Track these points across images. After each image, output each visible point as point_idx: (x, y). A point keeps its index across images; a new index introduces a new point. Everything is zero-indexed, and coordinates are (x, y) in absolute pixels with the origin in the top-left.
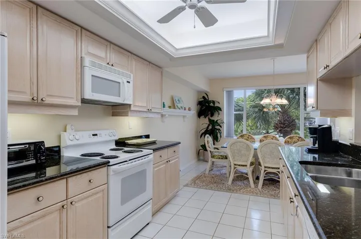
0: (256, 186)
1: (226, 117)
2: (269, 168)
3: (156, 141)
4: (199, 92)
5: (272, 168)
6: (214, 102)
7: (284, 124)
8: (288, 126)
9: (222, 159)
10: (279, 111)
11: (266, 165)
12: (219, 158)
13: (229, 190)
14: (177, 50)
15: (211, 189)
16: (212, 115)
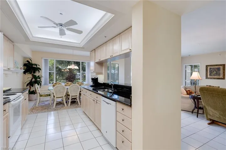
0: (67, 105)
1: (44, 74)
2: (73, 96)
3: (11, 89)
4: (25, 58)
5: (74, 96)
6: (36, 65)
7: (71, 77)
8: (73, 78)
9: (47, 96)
10: (68, 71)
11: (72, 95)
12: (46, 96)
13: (55, 110)
14: (33, 37)
15: (45, 112)
16: (34, 72)
